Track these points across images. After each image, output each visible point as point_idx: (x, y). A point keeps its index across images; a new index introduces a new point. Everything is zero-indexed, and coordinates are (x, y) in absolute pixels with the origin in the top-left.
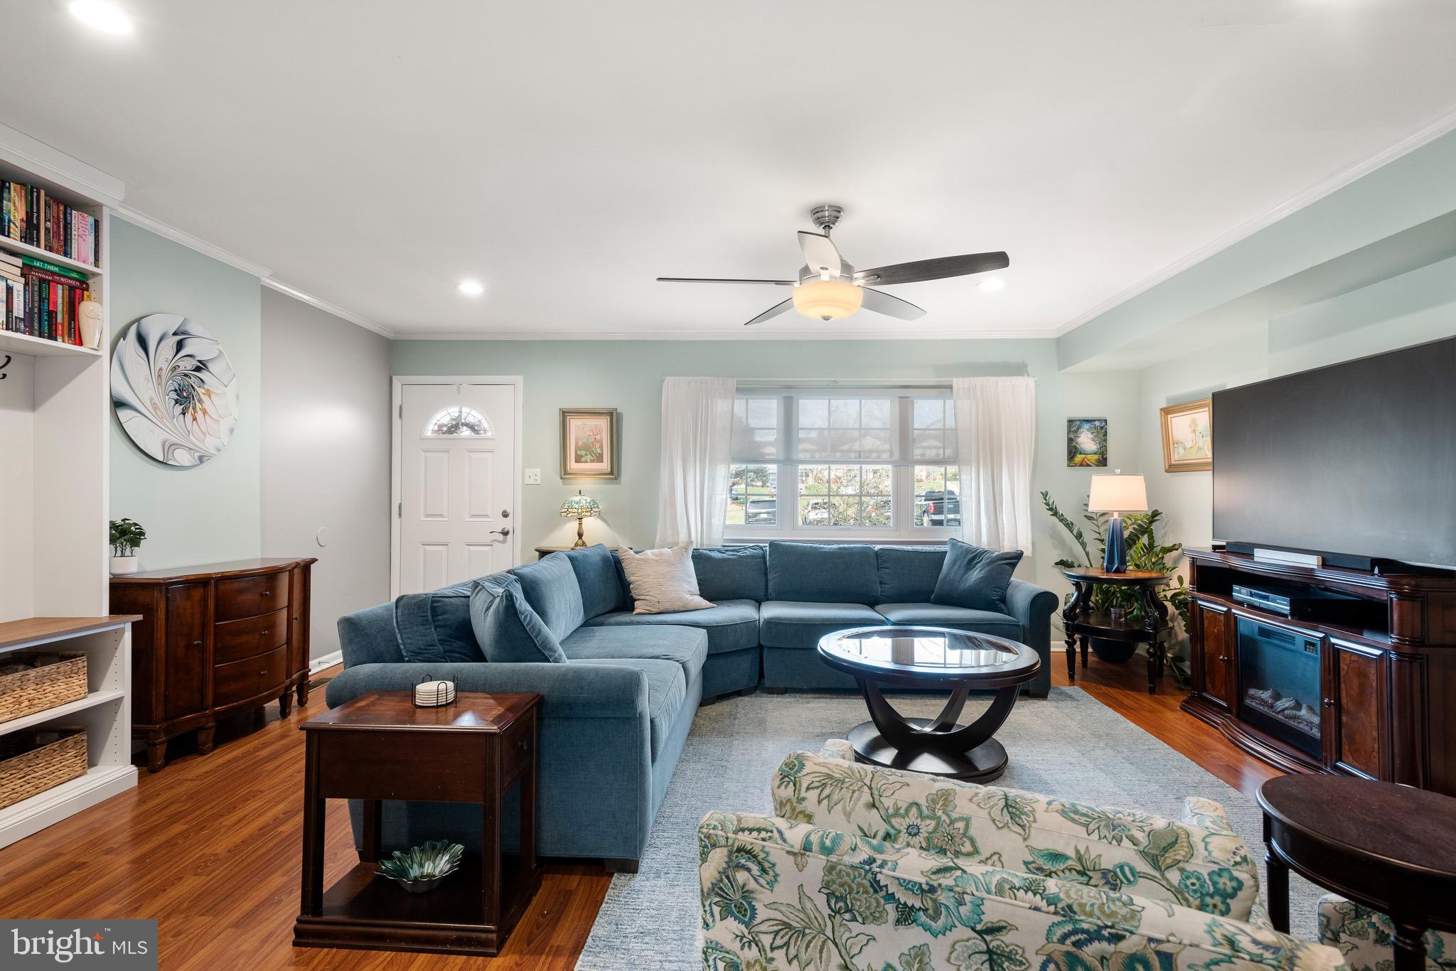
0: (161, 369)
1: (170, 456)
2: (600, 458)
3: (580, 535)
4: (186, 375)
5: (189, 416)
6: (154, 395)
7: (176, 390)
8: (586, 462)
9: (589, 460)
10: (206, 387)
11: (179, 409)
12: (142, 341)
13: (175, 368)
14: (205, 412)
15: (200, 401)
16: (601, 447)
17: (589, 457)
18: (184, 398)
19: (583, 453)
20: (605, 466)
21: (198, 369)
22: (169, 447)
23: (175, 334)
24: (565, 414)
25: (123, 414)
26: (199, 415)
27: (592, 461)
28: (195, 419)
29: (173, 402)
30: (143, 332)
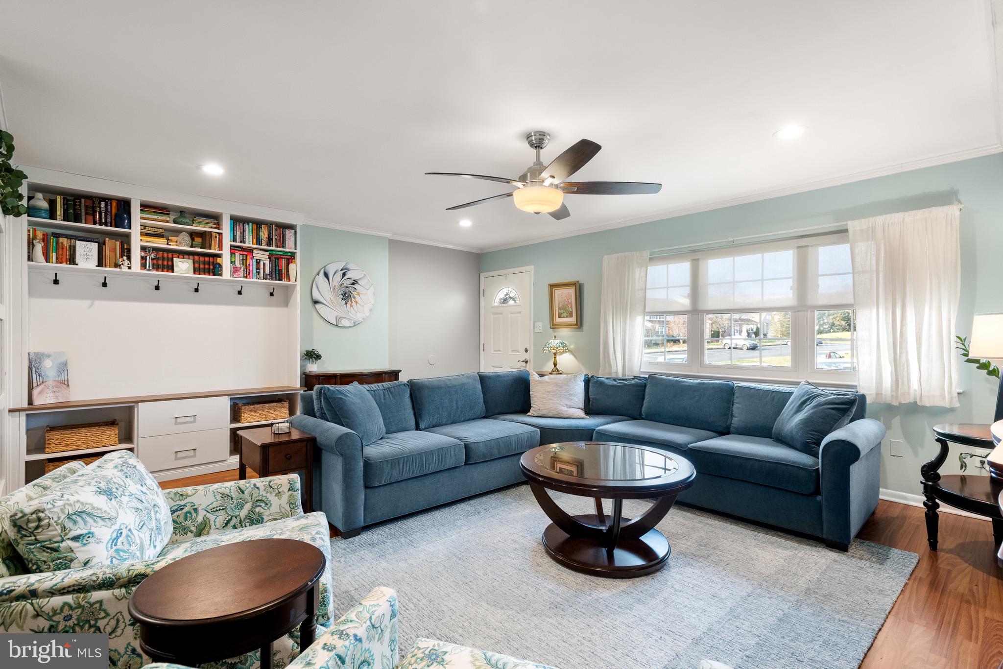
0: (335, 286)
1: (339, 322)
2: (571, 315)
3: (555, 365)
4: (347, 287)
5: (348, 305)
6: (332, 298)
7: (342, 294)
8: (564, 317)
9: (565, 316)
10: (357, 291)
11: (344, 302)
12: (326, 275)
13: (342, 285)
14: (357, 302)
15: (354, 298)
16: (571, 307)
17: (565, 314)
18: (346, 297)
19: (562, 311)
20: (573, 320)
21: (353, 284)
22: (338, 319)
23: (341, 270)
24: (552, 286)
25: (318, 306)
26: (354, 304)
27: (567, 317)
28: (352, 306)
29: (341, 299)
30: (326, 271)
